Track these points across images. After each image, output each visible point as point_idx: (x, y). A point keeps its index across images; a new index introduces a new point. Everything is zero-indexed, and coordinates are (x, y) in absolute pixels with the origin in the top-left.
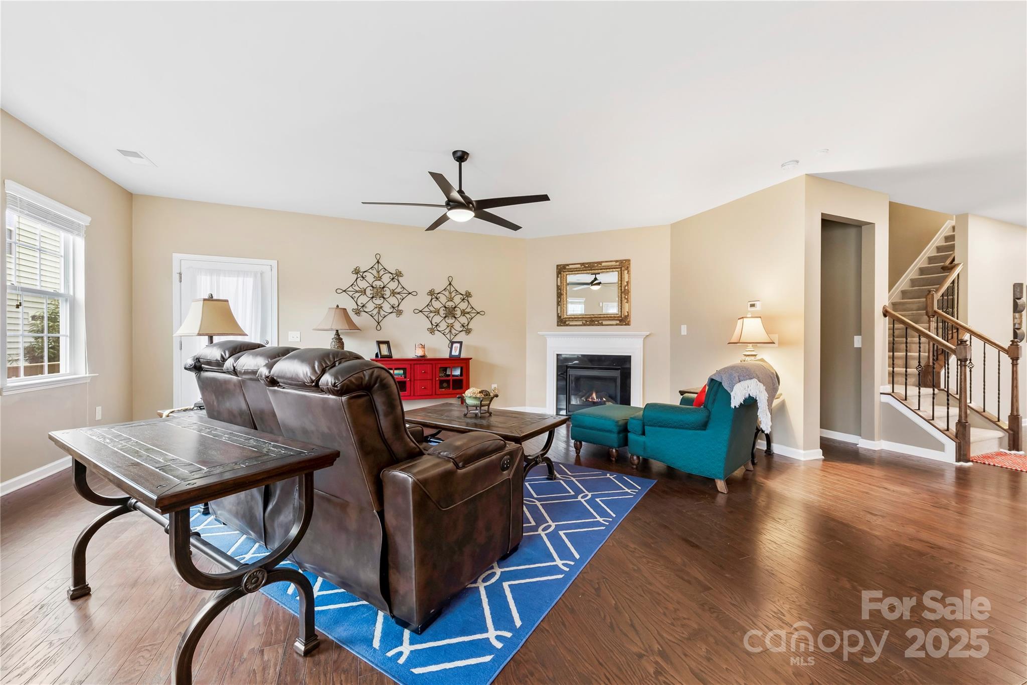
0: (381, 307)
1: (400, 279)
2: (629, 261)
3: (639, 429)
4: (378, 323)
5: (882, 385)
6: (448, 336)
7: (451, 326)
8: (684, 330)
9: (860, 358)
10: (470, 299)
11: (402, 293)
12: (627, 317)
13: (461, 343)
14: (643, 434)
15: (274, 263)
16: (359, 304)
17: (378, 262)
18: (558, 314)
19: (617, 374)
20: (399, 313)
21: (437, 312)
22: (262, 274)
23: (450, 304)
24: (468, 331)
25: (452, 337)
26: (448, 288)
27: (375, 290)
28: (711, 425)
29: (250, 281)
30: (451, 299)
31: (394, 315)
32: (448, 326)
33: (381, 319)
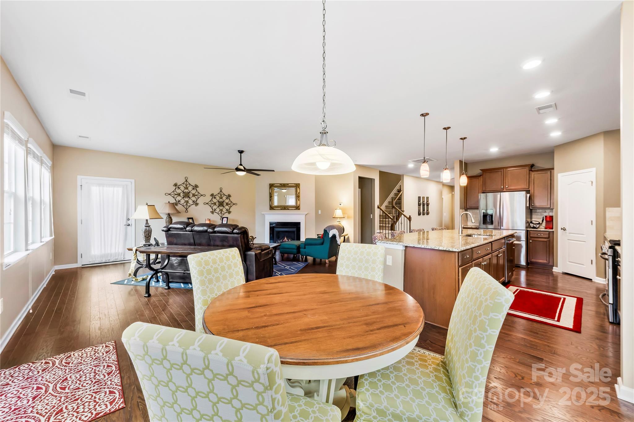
0: (188, 202)
1: (197, 189)
2: (299, 184)
3: (303, 247)
4: (187, 209)
5: (377, 230)
6: (220, 215)
7: (221, 210)
8: (320, 212)
9: (372, 221)
10: (230, 198)
11: (198, 195)
12: (299, 206)
13: (227, 218)
14: (305, 248)
15: (133, 181)
16: (177, 200)
17: (186, 181)
18: (270, 205)
19: (295, 229)
20: (197, 204)
21: (215, 204)
22: (127, 186)
23: (221, 200)
24: (229, 212)
25: (222, 215)
26: (220, 193)
27: (185, 194)
28: (324, 243)
29: (120, 190)
30: (221, 198)
31: (194, 205)
32: (220, 210)
33: (188, 207)
